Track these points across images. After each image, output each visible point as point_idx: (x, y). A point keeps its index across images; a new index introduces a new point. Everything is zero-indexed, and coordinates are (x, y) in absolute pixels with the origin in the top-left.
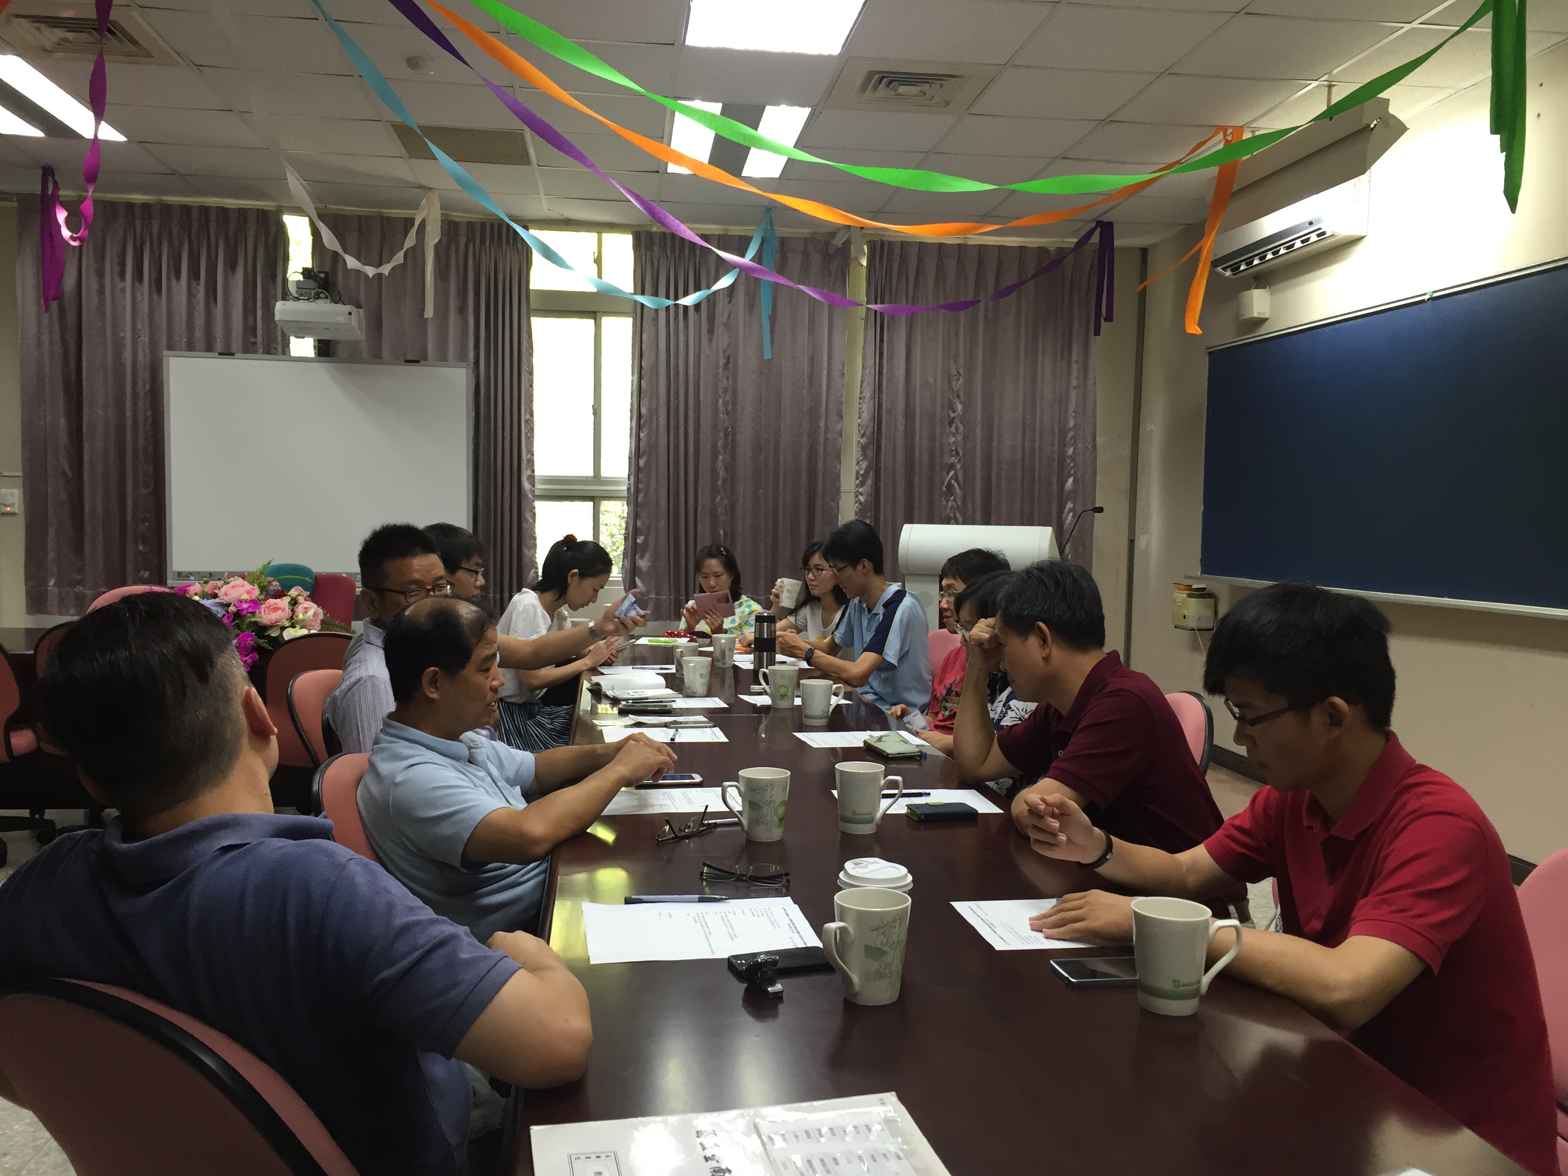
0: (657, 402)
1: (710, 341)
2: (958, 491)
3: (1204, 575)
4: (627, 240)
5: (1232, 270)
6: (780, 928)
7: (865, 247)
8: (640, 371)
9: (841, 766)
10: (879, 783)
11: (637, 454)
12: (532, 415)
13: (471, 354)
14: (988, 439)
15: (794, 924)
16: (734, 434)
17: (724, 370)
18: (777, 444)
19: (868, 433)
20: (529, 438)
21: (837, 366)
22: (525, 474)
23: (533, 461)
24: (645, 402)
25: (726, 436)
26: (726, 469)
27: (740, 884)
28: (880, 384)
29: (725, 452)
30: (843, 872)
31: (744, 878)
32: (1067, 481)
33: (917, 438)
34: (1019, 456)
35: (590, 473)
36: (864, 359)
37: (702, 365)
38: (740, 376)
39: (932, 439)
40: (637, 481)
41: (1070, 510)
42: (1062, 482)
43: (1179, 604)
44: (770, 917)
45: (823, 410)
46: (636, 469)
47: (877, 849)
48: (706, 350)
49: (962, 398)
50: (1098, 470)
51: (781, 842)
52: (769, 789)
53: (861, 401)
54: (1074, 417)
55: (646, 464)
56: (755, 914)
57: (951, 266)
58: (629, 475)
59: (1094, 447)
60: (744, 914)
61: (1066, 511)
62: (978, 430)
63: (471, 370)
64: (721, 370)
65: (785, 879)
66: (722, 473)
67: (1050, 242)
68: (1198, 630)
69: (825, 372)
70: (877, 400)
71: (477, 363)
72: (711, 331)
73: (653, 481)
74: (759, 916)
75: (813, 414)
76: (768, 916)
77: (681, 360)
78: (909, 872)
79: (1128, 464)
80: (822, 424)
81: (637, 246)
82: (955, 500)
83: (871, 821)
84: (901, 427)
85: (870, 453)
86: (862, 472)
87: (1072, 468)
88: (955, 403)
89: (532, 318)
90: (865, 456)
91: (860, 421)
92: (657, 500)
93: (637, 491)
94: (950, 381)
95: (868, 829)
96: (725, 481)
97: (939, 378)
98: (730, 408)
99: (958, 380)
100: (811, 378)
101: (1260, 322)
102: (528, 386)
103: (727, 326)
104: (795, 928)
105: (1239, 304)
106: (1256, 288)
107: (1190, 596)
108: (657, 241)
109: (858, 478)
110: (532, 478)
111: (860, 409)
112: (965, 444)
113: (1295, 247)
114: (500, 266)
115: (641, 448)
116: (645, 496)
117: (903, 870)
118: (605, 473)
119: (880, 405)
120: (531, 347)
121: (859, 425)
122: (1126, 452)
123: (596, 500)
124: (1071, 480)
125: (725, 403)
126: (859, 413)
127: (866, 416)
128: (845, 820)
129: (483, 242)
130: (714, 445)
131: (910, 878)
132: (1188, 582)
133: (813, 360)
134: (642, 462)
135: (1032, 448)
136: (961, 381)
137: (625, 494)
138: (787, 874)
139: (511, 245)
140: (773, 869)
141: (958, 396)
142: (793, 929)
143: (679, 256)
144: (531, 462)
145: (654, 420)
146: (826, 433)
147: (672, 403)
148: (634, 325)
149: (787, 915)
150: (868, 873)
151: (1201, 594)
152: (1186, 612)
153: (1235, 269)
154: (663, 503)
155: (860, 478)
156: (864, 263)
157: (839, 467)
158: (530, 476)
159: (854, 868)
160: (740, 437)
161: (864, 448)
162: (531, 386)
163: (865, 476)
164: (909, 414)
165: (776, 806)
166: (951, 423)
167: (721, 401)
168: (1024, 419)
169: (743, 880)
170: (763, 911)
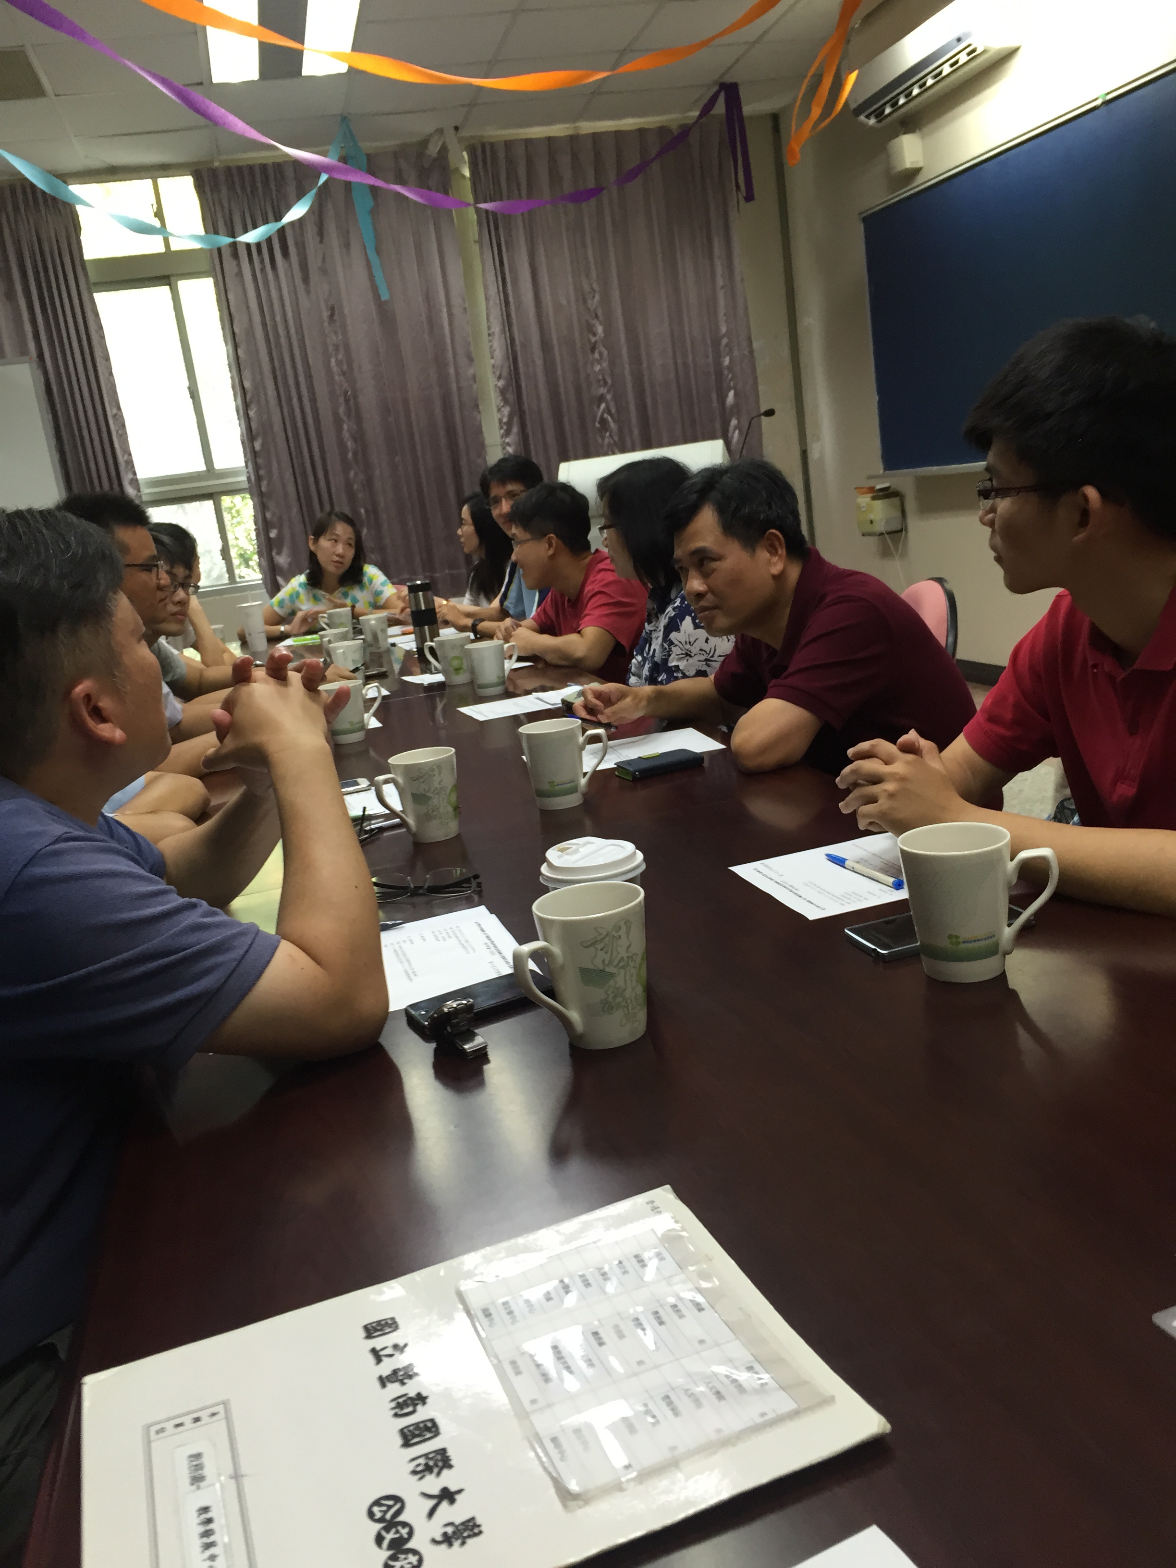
0: (261, 373)
1: (308, 292)
2: (612, 425)
3: (886, 472)
4: (188, 181)
5: (876, 117)
6: (474, 951)
7: (465, 154)
8: (233, 338)
9: (526, 729)
10: (577, 741)
11: (250, 437)
12: (119, 408)
13: (32, 346)
14: (636, 359)
15: (492, 942)
16: (355, 397)
17: (329, 323)
18: (406, 402)
19: (505, 373)
20: (121, 435)
21: (456, 301)
22: (126, 478)
23: (132, 461)
24: (247, 374)
25: (347, 401)
26: (355, 439)
27: (417, 900)
28: (508, 316)
29: (349, 417)
30: (545, 864)
31: (421, 891)
32: (727, 396)
33: (560, 372)
34: (672, 375)
35: (201, 467)
36: (486, 287)
37: (303, 322)
38: (349, 328)
39: (576, 371)
40: (257, 468)
41: (736, 428)
42: (722, 399)
43: (864, 509)
44: (461, 938)
45: (450, 355)
46: (252, 454)
47: (588, 823)
48: (305, 303)
49: (601, 318)
50: (759, 379)
51: (458, 837)
52: (436, 772)
53: (490, 338)
54: (725, 322)
55: (263, 445)
56: (440, 937)
57: (565, 161)
58: (246, 463)
59: (751, 352)
60: (424, 940)
61: (731, 429)
62: (624, 351)
63: (35, 365)
64: (326, 324)
65: (474, 884)
66: (350, 444)
67: (671, 118)
68: (888, 533)
69: (445, 310)
70: (508, 334)
71: (41, 356)
72: (306, 279)
73: (275, 465)
74: (444, 939)
75: (440, 361)
76: (457, 937)
77: (278, 318)
78: (637, 848)
79: (789, 367)
80: (452, 371)
81: (200, 187)
82: (611, 435)
83: (574, 790)
84: (539, 362)
85: (511, 397)
86: (505, 420)
87: (731, 380)
88: (594, 326)
89: (95, 295)
90: (506, 401)
91: (493, 361)
92: (284, 486)
93: (259, 479)
94: (585, 301)
95: (573, 801)
96: (355, 454)
97: (573, 299)
98: (345, 367)
99: (594, 297)
100: (430, 319)
101: (915, 172)
102: (107, 375)
103: (324, 271)
104: (495, 947)
105: (888, 156)
106: (905, 133)
107: (874, 498)
108: (222, 178)
109: (501, 428)
110: (135, 482)
111: (491, 347)
112: (612, 371)
113: (944, 74)
114: (44, 237)
115: (253, 428)
116: (269, 484)
117: (629, 847)
118: (219, 465)
119: (512, 340)
120: (100, 328)
121: (493, 366)
122: (786, 353)
123: (215, 496)
124: (731, 394)
125: (339, 363)
126: (491, 352)
127: (499, 354)
128: (541, 794)
129: (16, 209)
130: (336, 414)
131: (640, 856)
132: (871, 483)
133: (428, 298)
134: (257, 445)
135: (685, 364)
136: (597, 297)
137: (246, 485)
138: (476, 877)
139: (51, 208)
140: (458, 873)
141: (597, 316)
142: (493, 949)
143: (252, 192)
144: (130, 463)
145: (262, 394)
146: (458, 382)
147: (278, 373)
148: (216, 284)
149: (483, 930)
150: (579, 860)
151: (886, 494)
152: (872, 517)
153: (879, 114)
154: (291, 488)
155: (505, 427)
156: (467, 173)
157: (478, 417)
158: (132, 480)
159: (559, 857)
160: (362, 399)
161: (503, 392)
162: (111, 374)
163: (509, 424)
164: (546, 345)
165: (448, 794)
166: (593, 349)
167: (333, 361)
168: (672, 332)
169: (422, 895)
170: (450, 931)
